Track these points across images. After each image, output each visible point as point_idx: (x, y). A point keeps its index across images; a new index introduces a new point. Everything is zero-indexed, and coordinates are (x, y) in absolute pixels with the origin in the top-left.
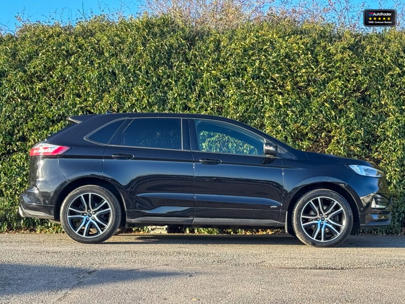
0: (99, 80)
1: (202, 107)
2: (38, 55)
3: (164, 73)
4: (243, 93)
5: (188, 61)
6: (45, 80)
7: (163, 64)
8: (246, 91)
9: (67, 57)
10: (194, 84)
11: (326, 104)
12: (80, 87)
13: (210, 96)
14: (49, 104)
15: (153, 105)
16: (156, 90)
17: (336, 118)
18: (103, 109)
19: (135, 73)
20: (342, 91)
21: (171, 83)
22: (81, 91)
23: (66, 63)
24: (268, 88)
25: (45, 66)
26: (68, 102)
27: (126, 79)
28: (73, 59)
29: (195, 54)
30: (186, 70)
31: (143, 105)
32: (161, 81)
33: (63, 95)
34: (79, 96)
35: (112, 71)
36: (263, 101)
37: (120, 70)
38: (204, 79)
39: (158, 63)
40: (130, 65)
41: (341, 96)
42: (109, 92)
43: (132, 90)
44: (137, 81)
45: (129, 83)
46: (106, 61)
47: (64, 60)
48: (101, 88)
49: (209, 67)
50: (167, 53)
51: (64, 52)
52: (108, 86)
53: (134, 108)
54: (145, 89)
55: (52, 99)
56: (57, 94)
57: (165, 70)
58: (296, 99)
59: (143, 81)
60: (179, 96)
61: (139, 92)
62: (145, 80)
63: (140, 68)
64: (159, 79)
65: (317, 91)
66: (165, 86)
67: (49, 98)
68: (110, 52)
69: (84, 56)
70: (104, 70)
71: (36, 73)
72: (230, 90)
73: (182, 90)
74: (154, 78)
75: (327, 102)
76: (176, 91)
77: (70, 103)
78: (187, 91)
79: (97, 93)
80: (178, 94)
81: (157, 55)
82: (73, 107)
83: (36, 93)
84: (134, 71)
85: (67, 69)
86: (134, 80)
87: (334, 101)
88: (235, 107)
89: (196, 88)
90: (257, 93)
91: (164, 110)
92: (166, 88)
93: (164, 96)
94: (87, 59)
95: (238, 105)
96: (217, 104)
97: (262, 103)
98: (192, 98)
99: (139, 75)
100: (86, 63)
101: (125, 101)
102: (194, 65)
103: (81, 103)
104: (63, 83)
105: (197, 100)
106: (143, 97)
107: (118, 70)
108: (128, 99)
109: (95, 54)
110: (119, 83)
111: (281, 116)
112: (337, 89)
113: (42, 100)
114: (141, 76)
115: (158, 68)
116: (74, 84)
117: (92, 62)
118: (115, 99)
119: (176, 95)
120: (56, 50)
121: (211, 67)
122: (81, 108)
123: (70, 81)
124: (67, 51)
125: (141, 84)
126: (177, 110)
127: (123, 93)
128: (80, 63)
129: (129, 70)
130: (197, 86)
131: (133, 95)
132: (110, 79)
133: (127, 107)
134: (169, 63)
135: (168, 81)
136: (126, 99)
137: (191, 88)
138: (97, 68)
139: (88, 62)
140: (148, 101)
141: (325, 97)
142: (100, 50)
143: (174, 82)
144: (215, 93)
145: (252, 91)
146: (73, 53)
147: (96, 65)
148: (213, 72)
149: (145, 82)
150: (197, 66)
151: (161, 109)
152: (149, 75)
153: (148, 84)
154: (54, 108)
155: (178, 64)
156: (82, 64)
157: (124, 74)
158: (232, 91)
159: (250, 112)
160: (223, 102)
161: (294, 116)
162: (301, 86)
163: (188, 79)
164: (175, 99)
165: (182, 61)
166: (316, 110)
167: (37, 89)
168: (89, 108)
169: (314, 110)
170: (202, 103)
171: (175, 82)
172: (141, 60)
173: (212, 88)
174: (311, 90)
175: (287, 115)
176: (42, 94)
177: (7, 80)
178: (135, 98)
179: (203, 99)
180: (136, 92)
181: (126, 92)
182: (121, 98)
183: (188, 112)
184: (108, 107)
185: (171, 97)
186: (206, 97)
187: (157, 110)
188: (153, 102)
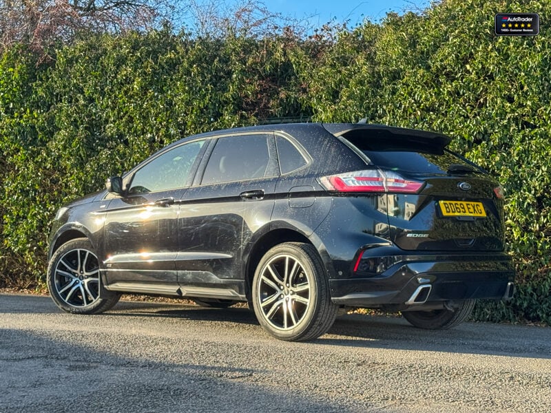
0: (542, 70)
2: (448, 39)
6: (457, 79)
9: (491, 38)
12: (512, 85)
14: (463, 116)
22: (513, 91)
23: (490, 47)
25: (457, 57)
26: (493, 110)
28: (500, 40)
33: (486, 100)
34: (511, 100)
47: (487, 45)
51: (487, 30)
55: (468, 108)
56: (477, 100)
67: (464, 107)
71: (444, 68)
77: (496, 113)
79: (540, 92)
82: (501, 119)
83: (445, 100)
85: (491, 57)
100: (522, 44)
103: (513, 111)
104: (485, 80)
113: (453, 109)
116: (502, 81)
117: (532, 40)
120: (474, 28)
122: (516, 119)
123: (496, 76)
128: (512, 45)
138: (540, 51)
154: (471, 123)
156: (514, 47)
167: (446, 93)
176: (454, 100)
177: (404, 84)
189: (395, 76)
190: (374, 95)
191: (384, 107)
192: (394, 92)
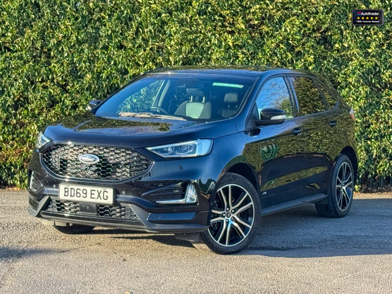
0: (19, 12)
1: (140, 46)
3: (96, 6)
4: (187, 31)
8: (191, 29)
10: (130, 19)
11: (281, 46)
13: (149, 34)
15: (83, 43)
16: (86, 26)
17: (293, 61)
18: (24, 46)
19: (61, 5)
20: (299, 31)
21: (104, 18)
24: (215, 26)
27: (52, 11)
30: (121, 3)
31: (71, 43)
32: (92, 15)
35: (35, 2)
36: (210, 41)
37: (44, 1)
38: (143, 13)
41: (298, 37)
42: (32, 26)
43: (58, 24)
44: (64, 14)
45: (54, 16)
48: (22, 22)
52: (30, 19)
53: (60, 45)
54: (73, 24)
58: (247, 39)
59: (71, 15)
60: (113, 32)
61: (67, 28)
62: (74, 13)
64: (90, 13)
65: (272, 30)
66: (97, 21)
72: (172, 28)
73: (117, 26)
74: (85, 11)
75: (282, 44)
76: (109, 28)
79: (17, 28)
80: (112, 30)
84: (61, 3)
86: (60, 13)
87: (291, 42)
88: (177, 48)
90: (203, 32)
91: (96, 48)
92: (98, 23)
93: (96, 33)
95: (181, 44)
96: (157, 44)
97: (209, 43)
98: (129, 35)
99: (67, 8)
101: (49, 37)
105: (134, 38)
106: (72, 33)
107: (42, 0)
108: (53, 35)
110: (43, 16)
111: (231, 58)
112: (295, 29)
118: (38, 35)
119: (110, 32)
125: (68, 19)
126: (111, 49)
127: (48, 28)
130: (134, 22)
131: (59, 31)
132: (32, 11)
133: (53, 44)
135: (101, 15)
136: (51, 36)
137: (127, 24)
140: (77, 37)
141: (281, 38)
143: (107, 17)
144: (155, 31)
145: (197, 29)
148: (154, 6)
149: (74, 16)
151: (92, 47)
152: (78, 8)
153: (77, 19)
157: (49, 6)
158: (174, 29)
159: (195, 54)
160: (163, 40)
161: (244, 59)
162: (254, 25)
163: (123, 13)
164: (110, 37)
166: (270, 52)
168: (7, 45)
169: (268, 52)
170: (139, 41)
171: (109, 17)
173: (152, 25)
174: (265, 29)
175: (237, 58)
178: (61, 35)
179: (141, 37)
180: (63, 27)
181: (51, 27)
182: (46, 34)
183: (124, 52)
184: (29, 44)
185: (104, 34)
186: (145, 35)
187: (88, 48)
188: (83, 38)
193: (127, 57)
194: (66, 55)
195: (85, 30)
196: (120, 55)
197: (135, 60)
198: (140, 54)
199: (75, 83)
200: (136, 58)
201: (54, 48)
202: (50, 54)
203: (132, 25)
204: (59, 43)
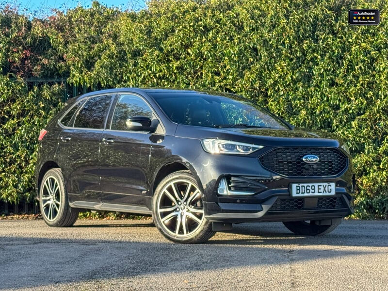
0: (239, 57)
1: (351, 82)
2: (174, 31)
3: (310, 47)
5: (334, 34)
6: (182, 58)
7: (308, 37)
9: (204, 33)
10: (341, 58)
12: (219, 65)
13: (359, 71)
14: (186, 84)
15: (298, 82)
16: (300, 66)
18: (244, 87)
19: (277, 48)
21: (316, 58)
22: (220, 69)
23: (204, 39)
25: (182, 44)
26: (206, 80)
27: (269, 54)
28: (211, 35)
29: (343, 25)
30: (332, 43)
31: (287, 82)
32: (305, 55)
33: (202, 74)
34: (218, 74)
35: (253, 47)
37: (262, 45)
38: (353, 52)
39: (303, 36)
40: (272, 40)
42: (250, 68)
43: (274, 66)
44: (280, 56)
45: (271, 59)
46: (246, 36)
47: (201, 36)
48: (242, 65)
49: (358, 39)
50: (312, 26)
51: (201, 28)
52: (249, 63)
53: (276, 85)
54: (289, 65)
55: (190, 78)
56: (195, 72)
57: (310, 43)
59: (286, 56)
60: (325, 71)
61: (283, 68)
62: (289, 55)
63: (284, 43)
64: (303, 54)
66: (310, 61)
67: (187, 77)
68: (250, 26)
69: (222, 32)
70: (244, 45)
71: (172, 51)
72: (382, 64)
73: (329, 65)
74: (299, 52)
76: (322, 67)
77: (209, 82)
78: (334, 66)
79: (237, 71)
80: (324, 69)
81: (301, 28)
82: (212, 86)
83: (173, 72)
84: (277, 46)
85: (205, 45)
86: (276, 55)
89: (344, 62)
91: (309, 86)
92: (311, 63)
93: (309, 72)
94: (226, 34)
96: (367, 79)
98: (340, 73)
99: (282, 50)
100: (225, 39)
101: (267, 78)
102: (342, 38)
103: (220, 82)
104: (200, 60)
105: (345, 76)
106: (287, 74)
107: (260, 45)
108: (270, 76)
109: (234, 29)
110: (261, 58)
113: (179, 79)
114: (284, 51)
115: (303, 42)
116: (212, 62)
117: (231, 37)
118: (256, 77)
119: (323, 70)
120: (193, 26)
121: (360, 40)
122: (221, 87)
123: (208, 58)
124: (205, 27)
125: (284, 60)
126: (323, 86)
127: (265, 69)
128: (218, 39)
129: (272, 45)
130: (345, 60)
131: (275, 72)
132: (251, 55)
133: (270, 84)
134: (314, 36)
135: (314, 55)
136: (268, 76)
137: (338, 62)
138: (238, 45)
139: (228, 38)
140: (292, 77)
142: (239, 25)
143: (319, 57)
144: (365, 67)
146: (212, 29)
147: (236, 41)
148: (363, 44)
149: (289, 57)
150: (344, 38)
151: (306, 85)
152: (293, 50)
153: (292, 60)
155: (325, 37)
156: (220, 40)
157: (266, 49)
160: (374, 76)
163: (335, 53)
164: (321, 75)
165: (328, 34)
167: (174, 68)
168: (228, 87)
170: (350, 78)
171: (321, 57)
172: (284, 35)
173: (362, 62)
176: (179, 73)
177: (143, 60)
178: (278, 75)
179: (351, 74)
180: (279, 68)
181: (268, 69)
182: (263, 75)
183: (336, 89)
184: (249, 85)
185: (317, 73)
186: (356, 72)
187: (302, 87)
188: (297, 78)
189: (136, 54)
190: (121, 66)
191: (128, 75)
192: (135, 65)
193: (339, 93)
194: (282, 93)
195: (300, 70)
196: (332, 92)
197: (347, 95)
198: (351, 90)
199: (291, 119)
200: (348, 94)
201: (271, 88)
202: (267, 94)
203: (343, 63)
204: (276, 83)
